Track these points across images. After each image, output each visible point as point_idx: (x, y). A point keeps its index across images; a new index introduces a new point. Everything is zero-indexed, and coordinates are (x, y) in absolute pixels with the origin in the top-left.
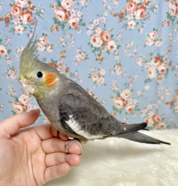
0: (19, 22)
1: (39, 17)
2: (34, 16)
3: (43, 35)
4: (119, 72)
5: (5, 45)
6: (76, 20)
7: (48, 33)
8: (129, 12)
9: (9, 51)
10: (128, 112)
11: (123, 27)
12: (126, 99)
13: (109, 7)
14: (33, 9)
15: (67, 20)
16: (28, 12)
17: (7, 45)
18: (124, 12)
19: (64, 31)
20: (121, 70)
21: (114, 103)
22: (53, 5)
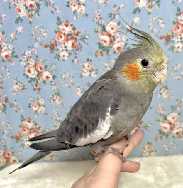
0: (64, 48)
1: (83, 42)
2: (78, 41)
3: (88, 60)
4: (166, 95)
5: (50, 71)
6: (121, 45)
7: (93, 58)
8: (176, 35)
9: (54, 77)
10: (176, 136)
11: (169, 50)
12: (173, 123)
13: (155, 30)
14: (77, 34)
15: (112, 45)
16: (72, 38)
17: (52, 71)
18: (171, 34)
19: (109, 56)
20: (167, 93)
21: (160, 126)
22: (97, 30)
